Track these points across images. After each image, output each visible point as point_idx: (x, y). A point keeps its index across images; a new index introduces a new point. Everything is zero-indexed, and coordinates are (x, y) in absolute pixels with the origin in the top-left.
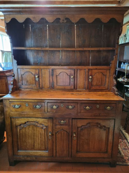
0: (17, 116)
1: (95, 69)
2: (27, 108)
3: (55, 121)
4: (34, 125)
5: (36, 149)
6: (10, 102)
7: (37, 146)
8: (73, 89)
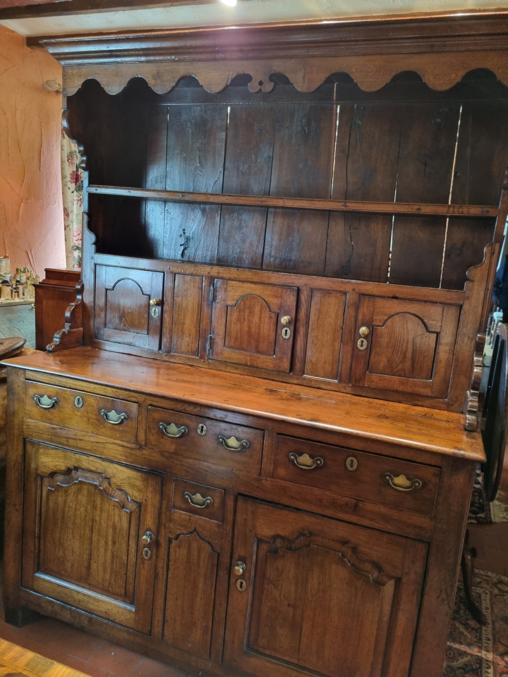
0: (45, 436)
1: (389, 297)
2: (79, 414)
3: (170, 489)
4: (96, 487)
5: (93, 583)
6: (26, 379)
7: (98, 574)
8: (288, 371)
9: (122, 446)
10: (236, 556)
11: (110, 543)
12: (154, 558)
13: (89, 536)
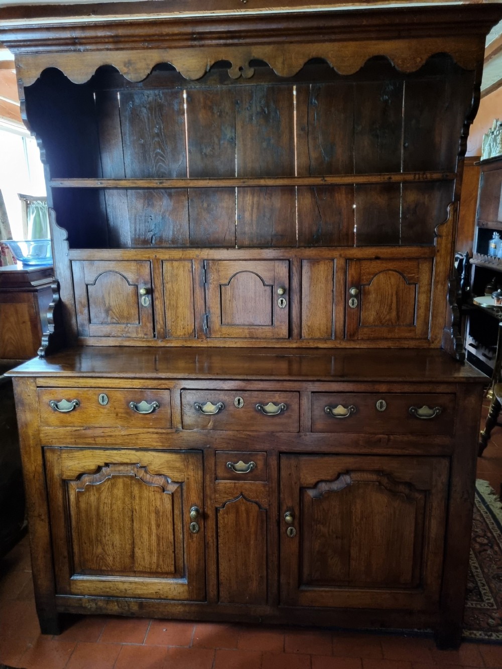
0: (68, 441)
1: (371, 259)
2: (105, 411)
3: (211, 462)
4: (132, 478)
5: (139, 569)
6: (38, 387)
7: (144, 559)
8: (287, 337)
9: (157, 433)
10: (284, 508)
11: (154, 527)
12: (202, 530)
13: (130, 526)
